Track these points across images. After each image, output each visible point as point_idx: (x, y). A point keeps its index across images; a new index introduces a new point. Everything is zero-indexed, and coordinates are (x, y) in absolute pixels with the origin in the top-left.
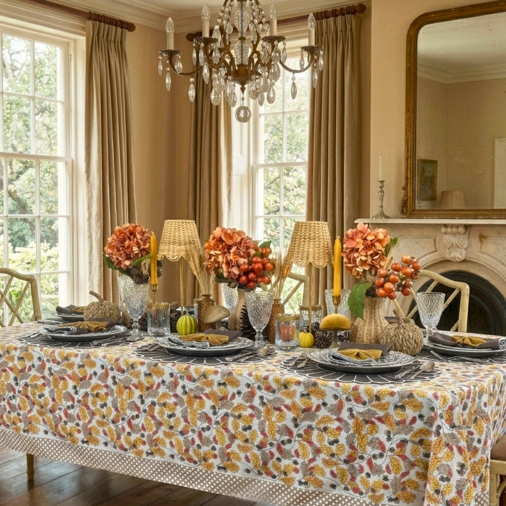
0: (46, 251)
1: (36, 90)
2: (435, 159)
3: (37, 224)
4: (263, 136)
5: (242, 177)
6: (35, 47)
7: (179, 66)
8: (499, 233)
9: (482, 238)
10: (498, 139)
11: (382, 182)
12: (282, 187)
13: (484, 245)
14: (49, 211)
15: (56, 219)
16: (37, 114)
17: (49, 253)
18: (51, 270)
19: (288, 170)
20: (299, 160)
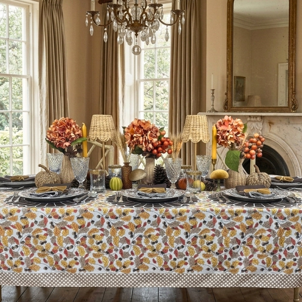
0: (15, 132)
1: (9, 34)
2: (244, 76)
3: (10, 116)
4: (143, 62)
5: (131, 87)
6: (9, 8)
7: (98, 20)
8: (280, 121)
9: (271, 123)
10: (280, 64)
11: (213, 90)
12: (155, 94)
13: (272, 128)
14: (17, 108)
15: (22, 113)
16: (10, 49)
17: (17, 134)
18: (19, 144)
19: (158, 83)
20: (164, 77)
